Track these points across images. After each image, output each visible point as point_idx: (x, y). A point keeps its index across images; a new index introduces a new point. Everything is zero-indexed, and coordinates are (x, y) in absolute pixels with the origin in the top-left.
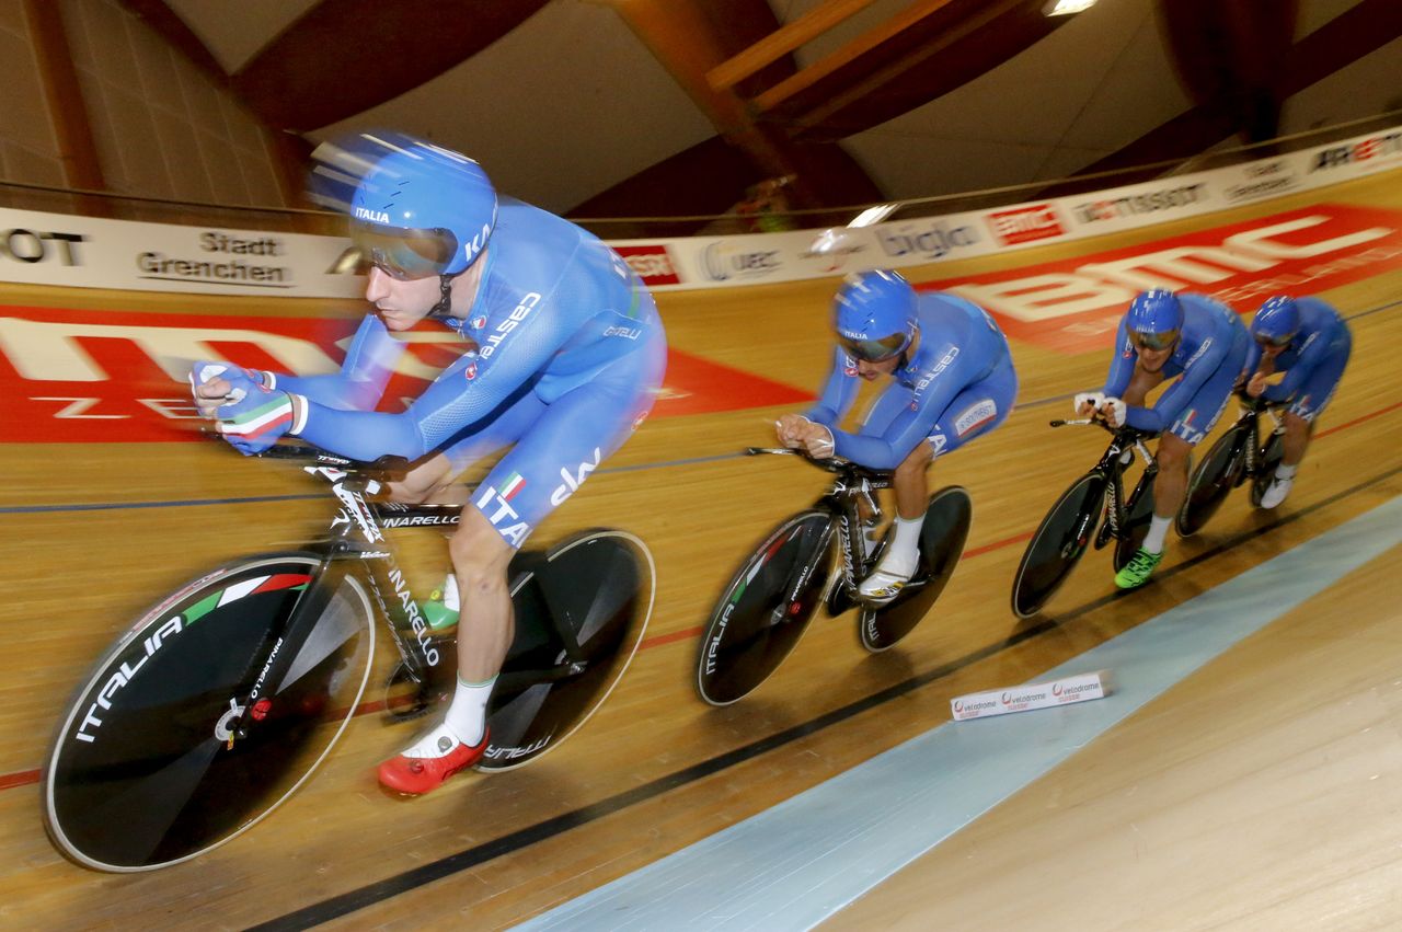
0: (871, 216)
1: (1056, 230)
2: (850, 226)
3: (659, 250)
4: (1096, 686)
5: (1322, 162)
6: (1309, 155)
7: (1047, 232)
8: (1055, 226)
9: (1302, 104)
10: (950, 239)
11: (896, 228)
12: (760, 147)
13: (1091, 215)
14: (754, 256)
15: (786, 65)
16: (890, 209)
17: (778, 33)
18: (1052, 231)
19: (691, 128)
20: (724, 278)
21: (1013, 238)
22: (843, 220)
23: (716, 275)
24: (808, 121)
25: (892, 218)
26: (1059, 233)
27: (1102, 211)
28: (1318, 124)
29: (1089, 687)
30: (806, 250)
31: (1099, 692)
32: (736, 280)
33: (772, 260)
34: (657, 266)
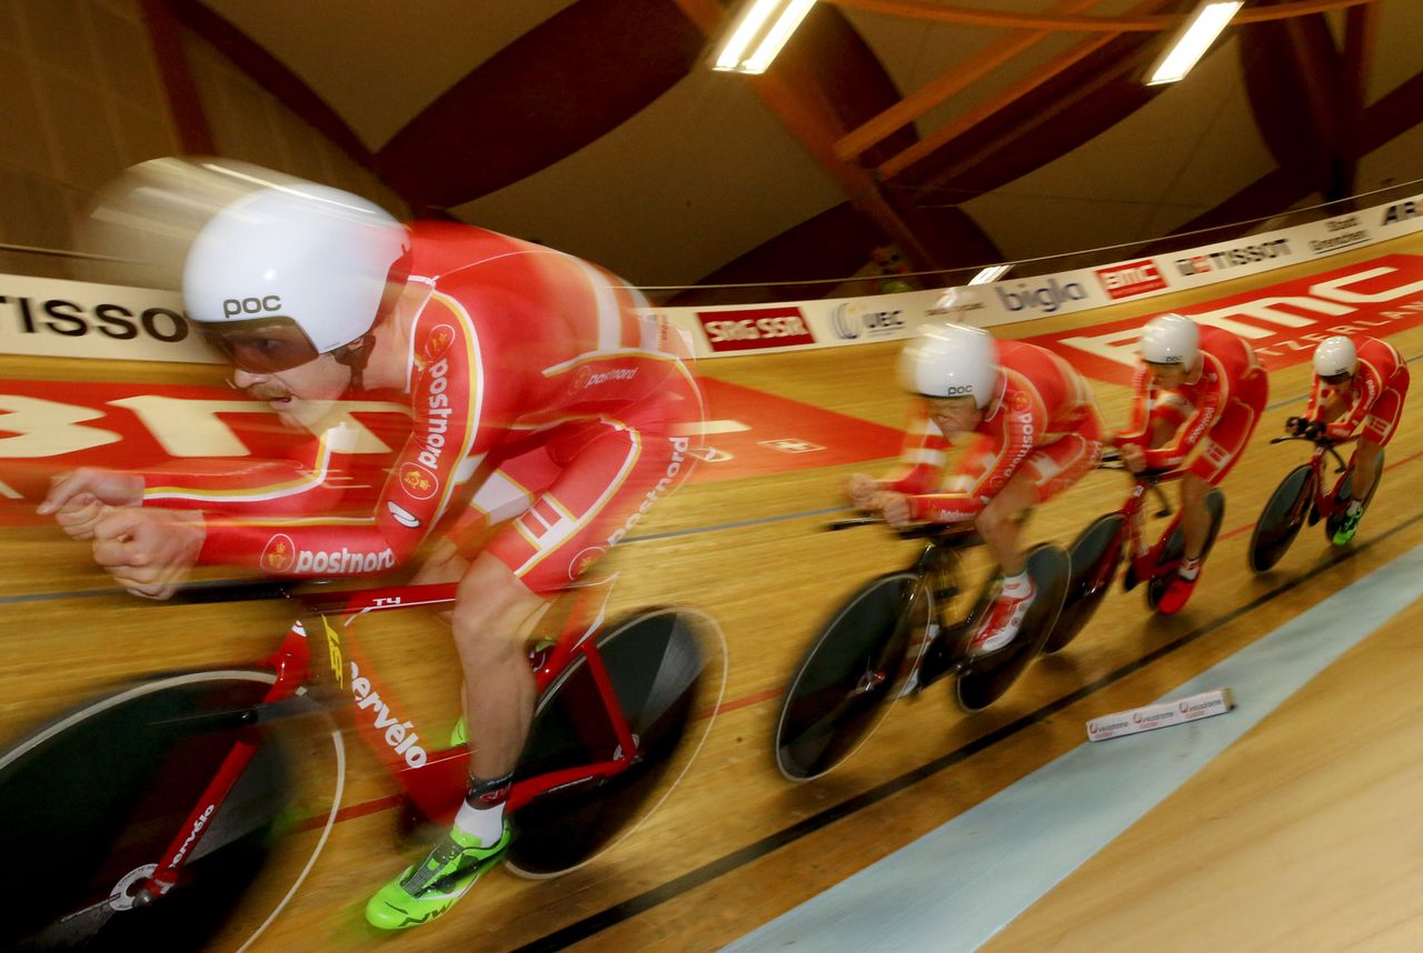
0: (989, 274)
1: (1160, 284)
2: (970, 284)
3: (795, 312)
4: (1219, 702)
5: (1391, 216)
6: (1380, 210)
7: (1151, 286)
8: (1159, 280)
9: (1371, 165)
10: (1062, 295)
11: (1012, 286)
12: (884, 212)
13: (1189, 271)
14: (883, 314)
15: (907, 135)
16: (1005, 267)
17: (897, 107)
18: (1157, 284)
19: (818, 196)
20: (854, 337)
21: (1117, 293)
22: (962, 280)
23: (847, 333)
24: (928, 188)
25: (1007, 276)
26: (1164, 286)
27: (1199, 265)
28: (1388, 182)
29: (1211, 704)
30: (934, 307)
31: (1222, 708)
32: (866, 338)
33: (899, 318)
34: (792, 327)
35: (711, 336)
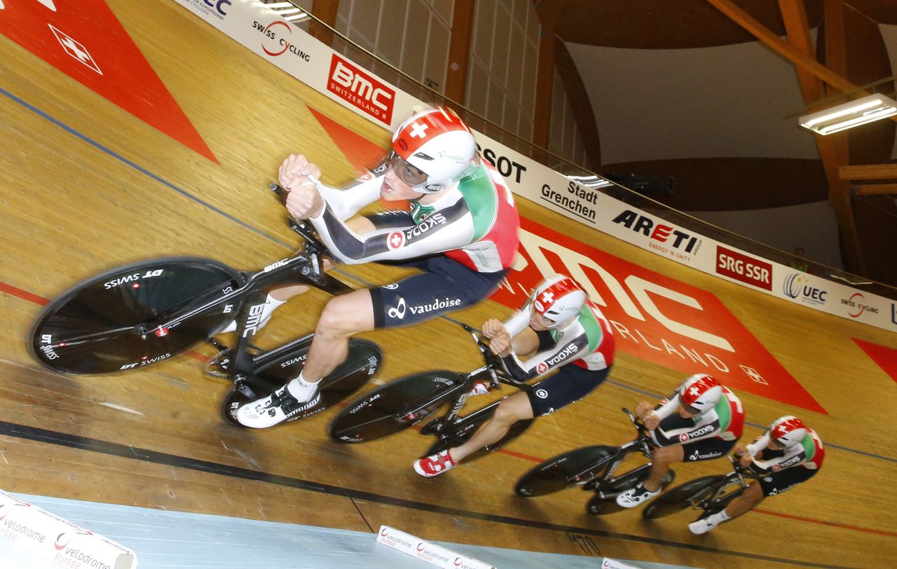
3: (769, 268)
14: (816, 291)
20: (794, 298)
23: (791, 293)
32: (800, 300)
33: (823, 296)
34: (763, 276)
35: (719, 262)
